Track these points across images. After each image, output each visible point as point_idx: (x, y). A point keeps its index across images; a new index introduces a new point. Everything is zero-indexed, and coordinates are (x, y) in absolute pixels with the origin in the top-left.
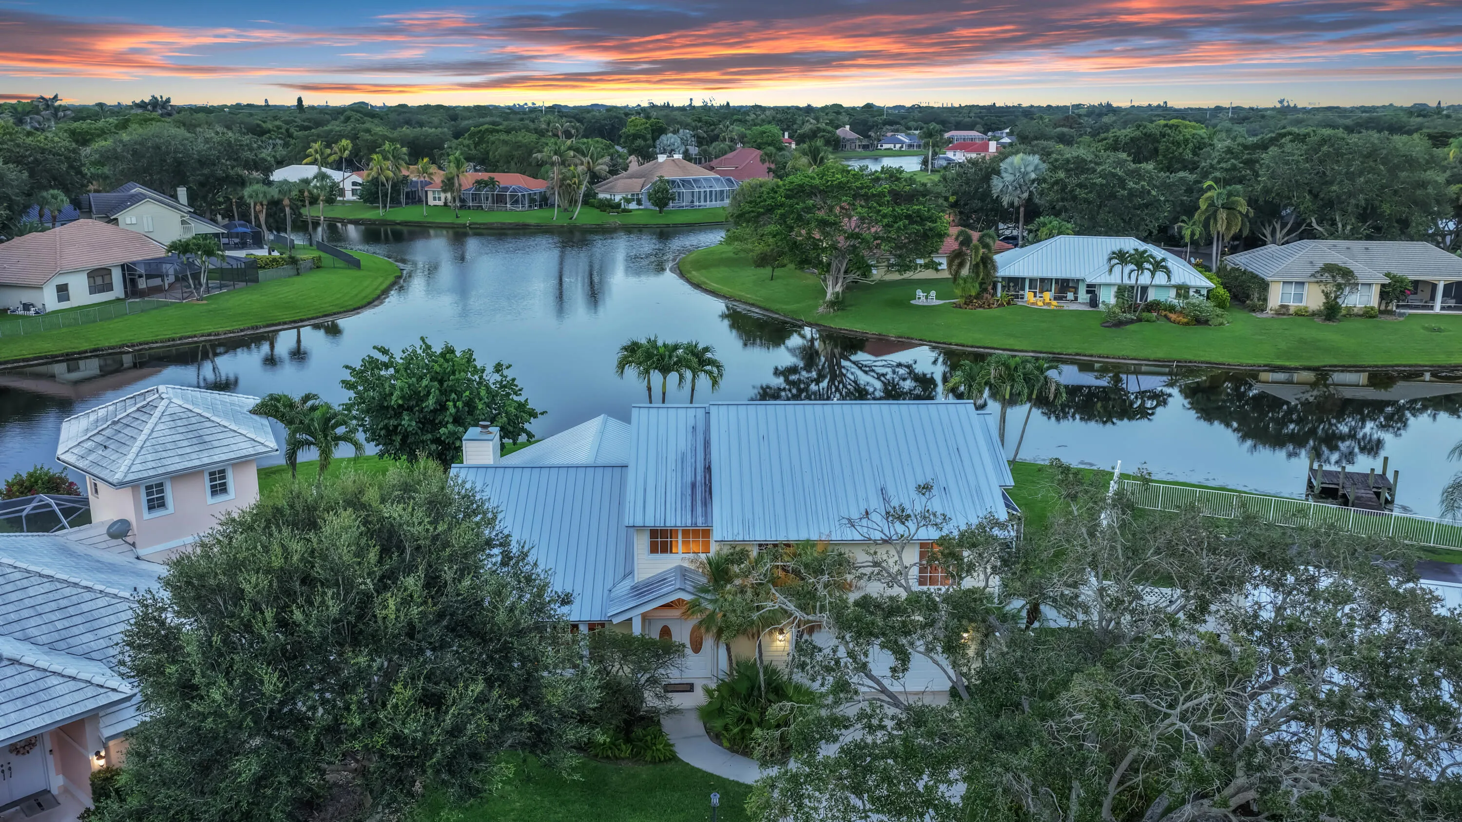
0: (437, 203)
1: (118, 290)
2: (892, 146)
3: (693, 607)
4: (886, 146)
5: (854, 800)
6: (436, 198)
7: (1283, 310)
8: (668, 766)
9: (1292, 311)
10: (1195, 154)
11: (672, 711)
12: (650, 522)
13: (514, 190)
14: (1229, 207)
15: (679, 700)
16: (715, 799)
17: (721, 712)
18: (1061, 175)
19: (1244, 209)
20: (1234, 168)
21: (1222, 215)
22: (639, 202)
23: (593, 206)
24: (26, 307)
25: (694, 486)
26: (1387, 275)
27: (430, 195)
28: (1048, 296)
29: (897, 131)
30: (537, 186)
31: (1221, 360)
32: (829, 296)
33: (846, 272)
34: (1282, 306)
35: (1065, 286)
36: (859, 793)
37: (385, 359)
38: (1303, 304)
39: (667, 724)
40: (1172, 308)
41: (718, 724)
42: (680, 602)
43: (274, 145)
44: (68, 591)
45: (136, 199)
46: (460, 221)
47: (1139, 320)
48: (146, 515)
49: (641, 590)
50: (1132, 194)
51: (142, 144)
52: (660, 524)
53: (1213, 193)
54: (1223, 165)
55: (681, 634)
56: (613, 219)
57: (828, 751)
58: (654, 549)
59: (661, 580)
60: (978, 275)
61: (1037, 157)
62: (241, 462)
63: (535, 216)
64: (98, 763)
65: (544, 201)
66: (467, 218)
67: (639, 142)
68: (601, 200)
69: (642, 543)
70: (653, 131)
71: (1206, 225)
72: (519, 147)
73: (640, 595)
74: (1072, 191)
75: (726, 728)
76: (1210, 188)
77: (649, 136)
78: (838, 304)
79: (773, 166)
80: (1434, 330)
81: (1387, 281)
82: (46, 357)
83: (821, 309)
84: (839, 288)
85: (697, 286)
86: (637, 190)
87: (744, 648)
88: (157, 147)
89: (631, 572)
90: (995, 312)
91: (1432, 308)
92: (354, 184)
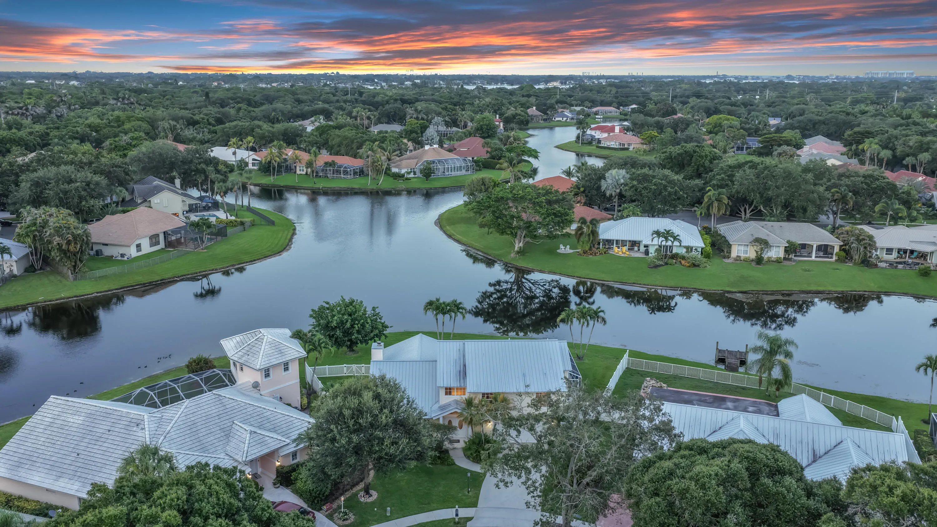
0: (302, 172)
1: (162, 245)
2: (561, 119)
3: (461, 415)
4: (557, 119)
5: (505, 467)
6: (301, 170)
7: (738, 258)
8: (452, 466)
9: (742, 259)
10: (711, 162)
11: (454, 448)
12: (445, 385)
13: (345, 168)
14: (719, 200)
15: (456, 445)
16: (469, 475)
17: (470, 449)
18: (635, 183)
19: (726, 201)
20: (723, 179)
21: (716, 204)
22: (415, 174)
23: (389, 175)
24: (122, 255)
25: (460, 372)
26: (788, 242)
27: (298, 168)
28: (625, 249)
29: (564, 108)
30: (357, 163)
31: (701, 287)
32: (516, 249)
33: (524, 237)
34: (738, 256)
35: (634, 244)
36: (507, 465)
37: (328, 306)
38: (748, 255)
39: (451, 453)
40: (683, 258)
41: (469, 453)
42: (456, 412)
43: (203, 132)
44: (259, 409)
45: (158, 190)
46: (317, 186)
47: (666, 264)
48: (264, 380)
49: (442, 408)
50: (670, 194)
51: (153, 152)
52: (449, 386)
53: (711, 193)
54: (718, 177)
55: (455, 423)
56: (400, 185)
57: (500, 455)
58: (446, 394)
59: (449, 405)
60: (589, 239)
61: (624, 170)
62: (292, 360)
63: (358, 183)
64: (278, 464)
65: (361, 173)
66: (321, 184)
67: (414, 135)
68: (394, 173)
69: (442, 392)
70: (421, 128)
71: (708, 209)
72: (347, 138)
73: (443, 410)
74: (640, 191)
75: (471, 454)
76: (710, 190)
77: (419, 131)
78: (521, 252)
79: (489, 150)
80: (806, 270)
81: (787, 245)
82: (141, 284)
83: (513, 255)
84: (521, 245)
85: (450, 236)
86: (414, 167)
87: (478, 429)
88: (161, 154)
89: (438, 401)
90: (598, 258)
91: (811, 257)
92: (254, 160)
